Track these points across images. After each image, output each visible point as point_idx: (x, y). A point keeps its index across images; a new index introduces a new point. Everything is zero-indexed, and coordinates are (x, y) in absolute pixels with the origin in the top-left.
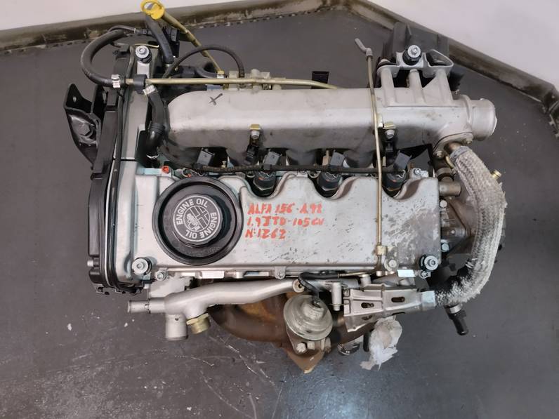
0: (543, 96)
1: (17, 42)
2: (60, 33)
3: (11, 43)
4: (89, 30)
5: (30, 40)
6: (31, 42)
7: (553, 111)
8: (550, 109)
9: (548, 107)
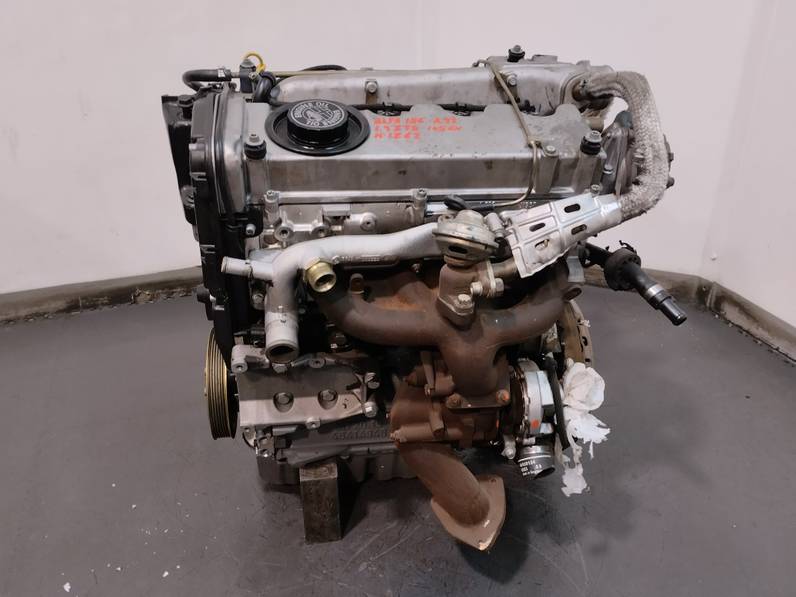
0: (693, 295)
1: (44, 308)
2: (101, 294)
3: (35, 309)
4: (138, 291)
5: (61, 304)
6: (61, 308)
7: (712, 305)
8: (708, 305)
9: (705, 304)
